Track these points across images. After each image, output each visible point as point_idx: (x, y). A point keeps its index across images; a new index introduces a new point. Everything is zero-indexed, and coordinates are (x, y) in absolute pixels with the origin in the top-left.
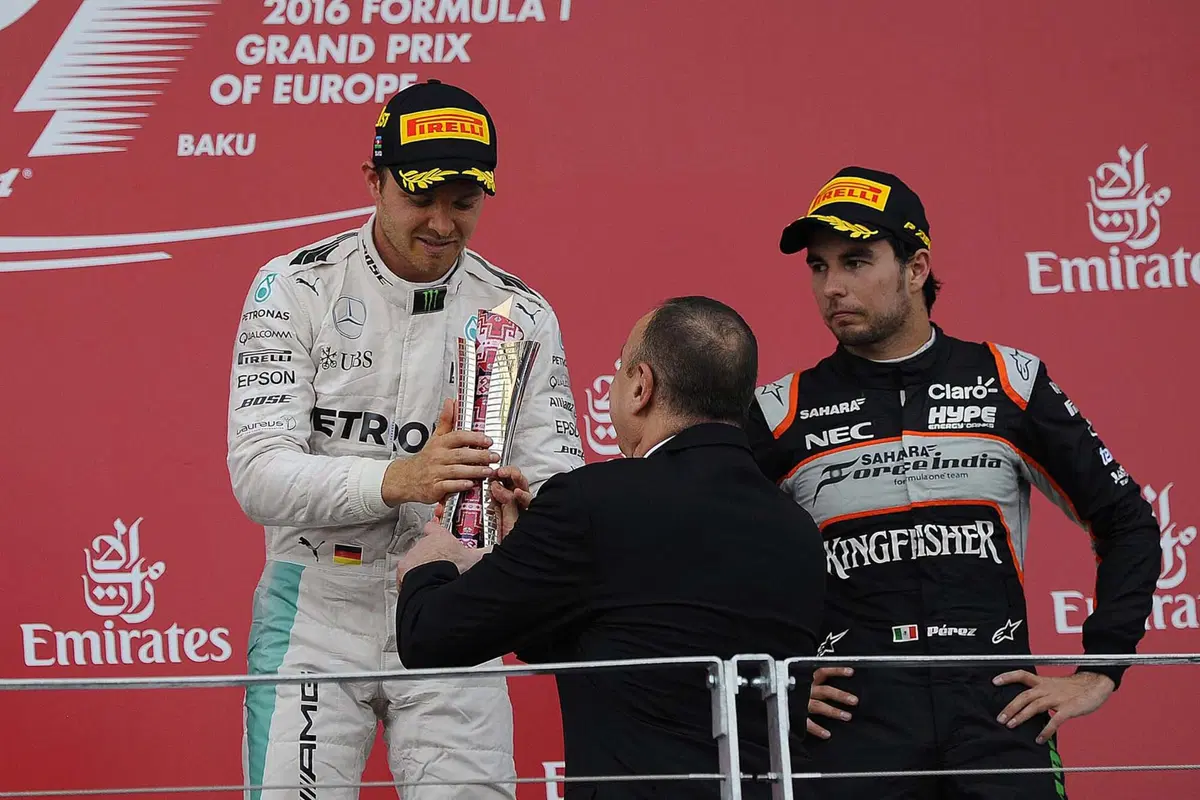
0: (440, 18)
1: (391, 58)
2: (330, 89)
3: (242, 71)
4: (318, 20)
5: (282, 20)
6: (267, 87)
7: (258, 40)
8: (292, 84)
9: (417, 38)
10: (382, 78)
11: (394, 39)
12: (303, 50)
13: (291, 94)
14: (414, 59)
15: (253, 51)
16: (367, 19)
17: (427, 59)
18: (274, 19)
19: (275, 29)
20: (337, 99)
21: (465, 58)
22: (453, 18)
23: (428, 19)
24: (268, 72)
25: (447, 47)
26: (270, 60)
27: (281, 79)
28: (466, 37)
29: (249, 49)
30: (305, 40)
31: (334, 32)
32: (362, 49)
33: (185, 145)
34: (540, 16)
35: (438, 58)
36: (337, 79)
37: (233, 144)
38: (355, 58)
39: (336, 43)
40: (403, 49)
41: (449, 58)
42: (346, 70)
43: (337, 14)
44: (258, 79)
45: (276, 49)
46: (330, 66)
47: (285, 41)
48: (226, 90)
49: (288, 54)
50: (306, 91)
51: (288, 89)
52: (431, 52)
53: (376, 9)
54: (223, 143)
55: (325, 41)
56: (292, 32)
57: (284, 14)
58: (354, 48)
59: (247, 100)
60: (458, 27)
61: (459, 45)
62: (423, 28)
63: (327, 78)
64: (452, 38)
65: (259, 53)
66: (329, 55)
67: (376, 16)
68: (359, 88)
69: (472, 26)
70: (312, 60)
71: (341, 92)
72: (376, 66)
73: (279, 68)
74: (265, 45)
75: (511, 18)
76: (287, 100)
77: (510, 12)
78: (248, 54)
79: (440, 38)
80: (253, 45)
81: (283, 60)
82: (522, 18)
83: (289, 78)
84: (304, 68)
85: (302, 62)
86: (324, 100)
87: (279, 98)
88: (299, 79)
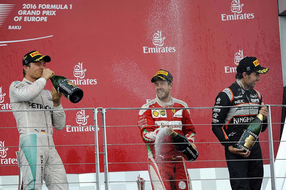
0: (51, 8)
1: (43, 14)
2: (33, 19)
3: (19, 16)
4: (31, 8)
5: (25, 8)
6: (23, 18)
7: (22, 11)
8: (27, 18)
9: (47, 11)
10: (42, 17)
11: (43, 11)
12: (29, 13)
13: (27, 20)
14: (47, 15)
15: (21, 13)
16: (39, 8)
17: (49, 15)
18: (24, 8)
19: (25, 9)
20: (34, 21)
21: (55, 15)
22: (53, 8)
23: (49, 8)
24: (23, 16)
25: (52, 13)
26: (24, 14)
27: (25, 17)
28: (55, 11)
29: (20, 12)
30: (29, 11)
31: (34, 10)
32: (38, 13)
33: (10, 27)
34: (67, 8)
35: (51, 14)
36: (34, 17)
37: (17, 27)
38: (37, 14)
39: (34, 12)
40: (45, 13)
41: (52, 15)
42: (36, 16)
43: (34, 7)
44: (22, 17)
45: (25, 13)
46: (33, 15)
47: (26, 11)
48: (16, 19)
49: (27, 13)
50: (29, 19)
51: (26, 19)
52: (50, 14)
53: (41, 7)
54: (16, 27)
55: (32, 11)
56: (27, 10)
57: (26, 7)
58: (37, 13)
59: (20, 20)
60: (54, 10)
61: (54, 13)
62: (48, 10)
63: (33, 17)
64: (53, 11)
65: (22, 13)
66: (33, 14)
67: (41, 8)
68: (38, 19)
69: (56, 10)
70: (30, 14)
71: (35, 20)
72: (41, 16)
73: (25, 16)
74: (23, 12)
75: (62, 8)
76: (26, 21)
77: (62, 7)
78: (20, 13)
79: (51, 11)
80: (21, 12)
81: (26, 14)
82: (64, 8)
83: (26, 17)
84: (29, 16)
85: (29, 15)
86: (32, 21)
87: (25, 20)
88: (28, 17)
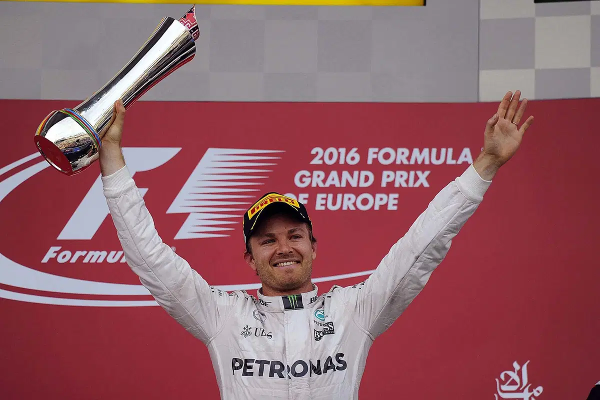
0: (412, 162)
1: (384, 185)
2: (348, 202)
3: (298, 191)
4: (342, 162)
5: (321, 162)
6: (312, 200)
7: (307, 173)
8: (326, 199)
9: (399, 173)
10: (378, 196)
11: (385, 173)
12: (333, 180)
13: (326, 205)
14: (397, 185)
15: (304, 179)
16: (370, 162)
17: (404, 185)
18: (316, 161)
19: (317, 167)
20: (352, 208)
21: (426, 185)
22: (420, 162)
23: (406, 162)
24: (313, 191)
25: (416, 178)
26: (314, 185)
27: (320, 196)
28: (427, 173)
29: (302, 179)
30: (334, 174)
31: (351, 169)
32: (367, 179)
35: (411, 185)
36: (353, 196)
38: (363, 184)
39: (352, 176)
40: (391, 180)
41: (417, 185)
42: (358, 191)
43: (353, 159)
44: (306, 196)
45: (317, 179)
46: (348, 189)
47: (322, 174)
49: (324, 181)
50: (334, 203)
51: (324, 202)
52: (407, 181)
53: (375, 156)
55: (346, 175)
56: (326, 169)
57: (322, 158)
58: (362, 179)
60: (422, 167)
61: (423, 177)
62: (402, 167)
63: (347, 196)
64: (419, 173)
65: (307, 181)
66: (347, 182)
67: (375, 160)
68: (365, 202)
69: (431, 166)
70: (338, 185)
71: (355, 204)
72: (375, 189)
73: (319, 190)
74: (311, 177)
75: (454, 162)
76: (323, 208)
77: (453, 159)
78: (301, 181)
79: (412, 173)
80: (304, 176)
81: (321, 185)
82: (460, 162)
83: (324, 196)
84: (333, 190)
85: (333, 186)
86: (345, 208)
87: (319, 207)
88: (330, 196)
